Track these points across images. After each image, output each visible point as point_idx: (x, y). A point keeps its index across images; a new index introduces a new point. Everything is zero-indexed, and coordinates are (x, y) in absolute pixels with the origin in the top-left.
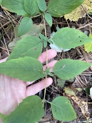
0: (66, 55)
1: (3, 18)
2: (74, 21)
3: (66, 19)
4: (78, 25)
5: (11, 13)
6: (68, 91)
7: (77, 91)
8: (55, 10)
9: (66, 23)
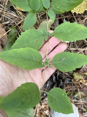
0: (74, 45)
1: (16, 17)
2: (80, 13)
3: (73, 13)
4: (83, 16)
5: (23, 12)
6: (77, 76)
7: (85, 75)
8: (58, 7)
9: (73, 16)
